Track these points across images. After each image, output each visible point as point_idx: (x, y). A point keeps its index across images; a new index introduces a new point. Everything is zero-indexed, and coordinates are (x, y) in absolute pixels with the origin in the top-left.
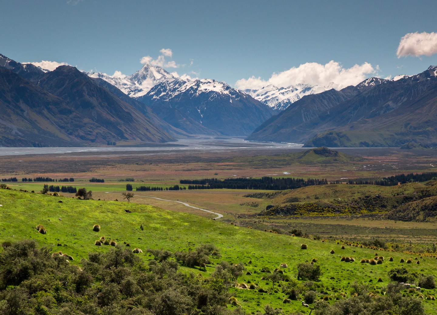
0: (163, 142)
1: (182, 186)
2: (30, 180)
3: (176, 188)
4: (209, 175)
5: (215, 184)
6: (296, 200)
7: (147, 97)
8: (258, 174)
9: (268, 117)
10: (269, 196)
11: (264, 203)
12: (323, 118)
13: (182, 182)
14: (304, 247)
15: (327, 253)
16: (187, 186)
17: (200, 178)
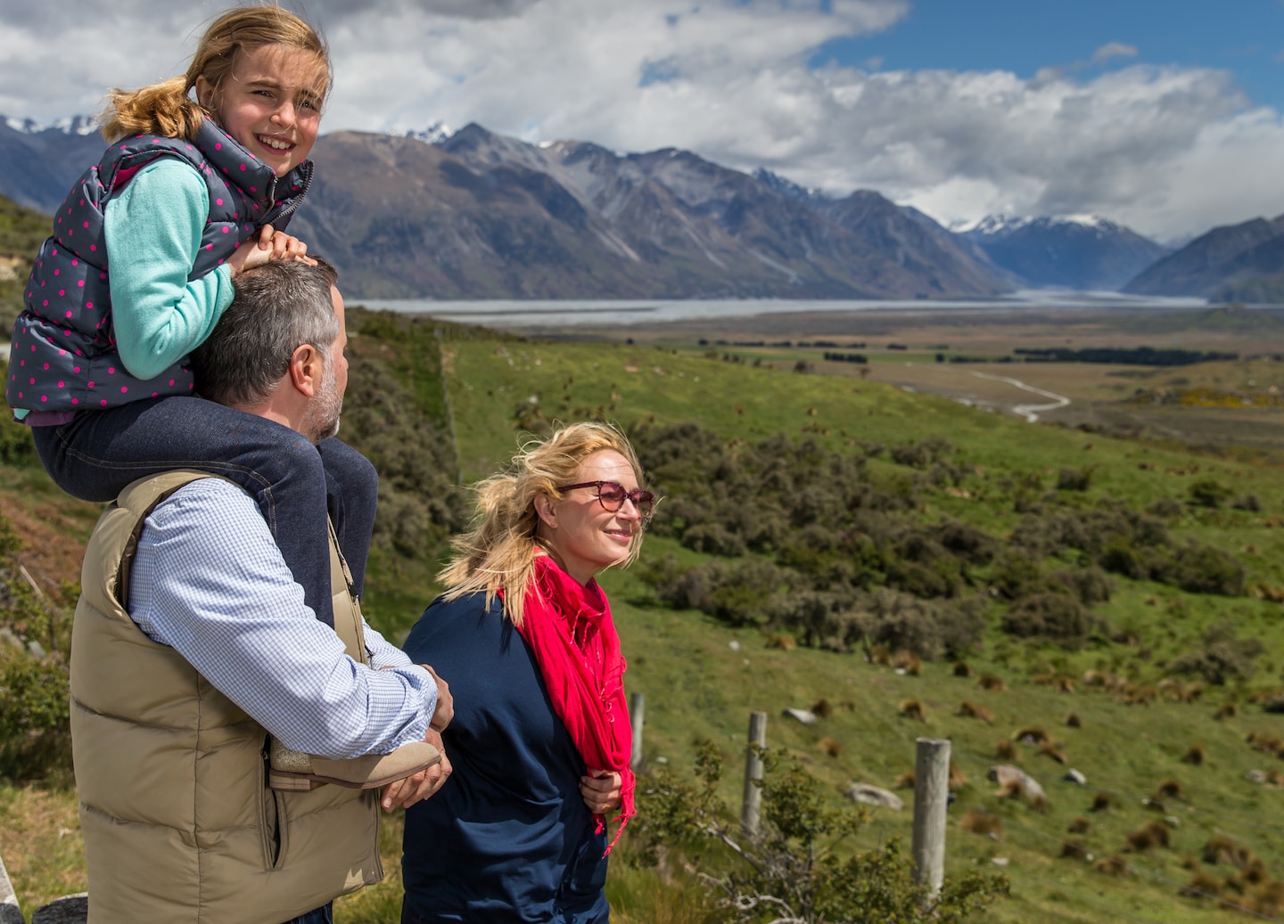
0: (994, 294)
1: (1018, 356)
2: (807, 345)
3: (1007, 360)
4: (1058, 342)
5: (1064, 356)
6: (1183, 381)
7: (977, 231)
8: (1132, 342)
9: (1155, 258)
10: (1143, 375)
11: (1133, 384)
12: (1242, 260)
13: (1019, 352)
14: (1089, 447)
15: (1119, 457)
16: (1023, 357)
17: (1044, 347)
